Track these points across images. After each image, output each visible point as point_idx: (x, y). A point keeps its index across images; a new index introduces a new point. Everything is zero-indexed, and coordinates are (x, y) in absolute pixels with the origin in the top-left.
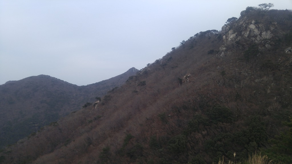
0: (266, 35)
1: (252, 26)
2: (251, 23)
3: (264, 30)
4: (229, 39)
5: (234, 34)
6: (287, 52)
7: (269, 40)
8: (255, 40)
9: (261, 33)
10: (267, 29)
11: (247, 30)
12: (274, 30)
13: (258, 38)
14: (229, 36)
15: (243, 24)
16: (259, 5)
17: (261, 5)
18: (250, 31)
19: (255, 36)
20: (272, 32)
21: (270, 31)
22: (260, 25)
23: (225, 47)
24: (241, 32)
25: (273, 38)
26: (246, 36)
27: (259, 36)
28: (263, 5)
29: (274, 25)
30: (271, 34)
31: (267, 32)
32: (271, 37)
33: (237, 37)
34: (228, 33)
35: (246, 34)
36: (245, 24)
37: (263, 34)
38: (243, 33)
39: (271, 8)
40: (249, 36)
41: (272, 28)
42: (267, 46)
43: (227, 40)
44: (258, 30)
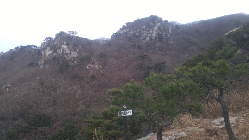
0: (74, 54)
1: (64, 47)
2: (64, 44)
3: (73, 50)
4: (47, 54)
5: (51, 51)
6: (87, 67)
7: (77, 58)
8: (66, 57)
9: (71, 52)
10: (75, 50)
11: (61, 49)
12: (79, 51)
13: (69, 56)
14: (47, 52)
15: (57, 44)
16: (69, 32)
17: (70, 31)
18: (63, 50)
19: (67, 54)
20: (78, 53)
21: (77, 52)
22: (70, 47)
23: (44, 61)
24: (56, 49)
25: (78, 57)
26: (60, 53)
27: (69, 54)
28: (71, 32)
29: (79, 47)
30: (77, 54)
31: (74, 52)
32: (77, 56)
33: (53, 54)
34: (46, 50)
35: (60, 52)
36: (59, 44)
37: (72, 53)
38: (58, 51)
39: (76, 36)
40: (62, 54)
41: (78, 50)
42: (75, 62)
43: (45, 55)
44: (69, 50)
